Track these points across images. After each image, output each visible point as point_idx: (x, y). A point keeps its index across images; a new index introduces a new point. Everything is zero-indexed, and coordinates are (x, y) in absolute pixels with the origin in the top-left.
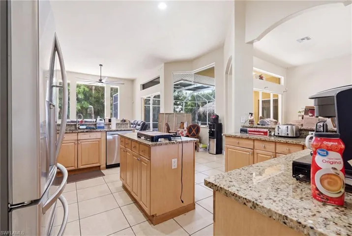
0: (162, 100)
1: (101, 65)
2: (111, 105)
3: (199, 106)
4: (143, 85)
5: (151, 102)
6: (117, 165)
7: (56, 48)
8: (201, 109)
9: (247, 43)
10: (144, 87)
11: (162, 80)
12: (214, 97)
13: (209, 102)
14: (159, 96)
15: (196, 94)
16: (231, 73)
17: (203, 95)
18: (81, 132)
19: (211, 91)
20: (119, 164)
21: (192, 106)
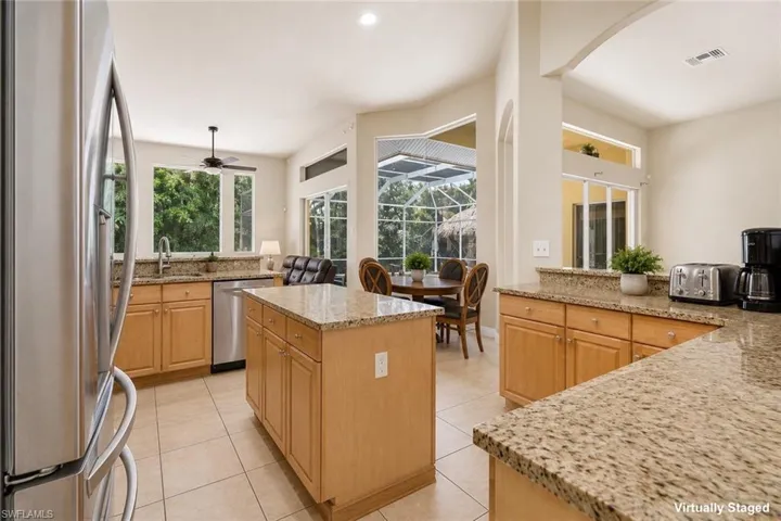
0: (351, 202)
1: (213, 129)
2: (237, 217)
3: (440, 218)
4: (307, 168)
5: (327, 208)
6: (239, 366)
7: (113, 91)
8: (447, 227)
9: (546, 76)
10: (309, 172)
11: (351, 157)
12: (474, 197)
13: (464, 208)
14: (344, 195)
15: (432, 188)
16: (510, 142)
17: (451, 192)
18: (169, 283)
19: (468, 183)
20: (244, 361)
21: (423, 218)
